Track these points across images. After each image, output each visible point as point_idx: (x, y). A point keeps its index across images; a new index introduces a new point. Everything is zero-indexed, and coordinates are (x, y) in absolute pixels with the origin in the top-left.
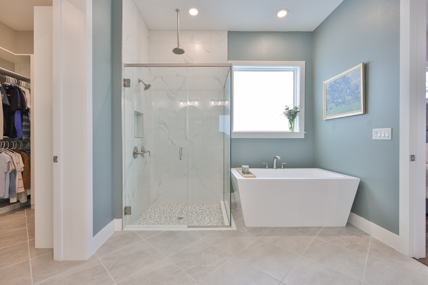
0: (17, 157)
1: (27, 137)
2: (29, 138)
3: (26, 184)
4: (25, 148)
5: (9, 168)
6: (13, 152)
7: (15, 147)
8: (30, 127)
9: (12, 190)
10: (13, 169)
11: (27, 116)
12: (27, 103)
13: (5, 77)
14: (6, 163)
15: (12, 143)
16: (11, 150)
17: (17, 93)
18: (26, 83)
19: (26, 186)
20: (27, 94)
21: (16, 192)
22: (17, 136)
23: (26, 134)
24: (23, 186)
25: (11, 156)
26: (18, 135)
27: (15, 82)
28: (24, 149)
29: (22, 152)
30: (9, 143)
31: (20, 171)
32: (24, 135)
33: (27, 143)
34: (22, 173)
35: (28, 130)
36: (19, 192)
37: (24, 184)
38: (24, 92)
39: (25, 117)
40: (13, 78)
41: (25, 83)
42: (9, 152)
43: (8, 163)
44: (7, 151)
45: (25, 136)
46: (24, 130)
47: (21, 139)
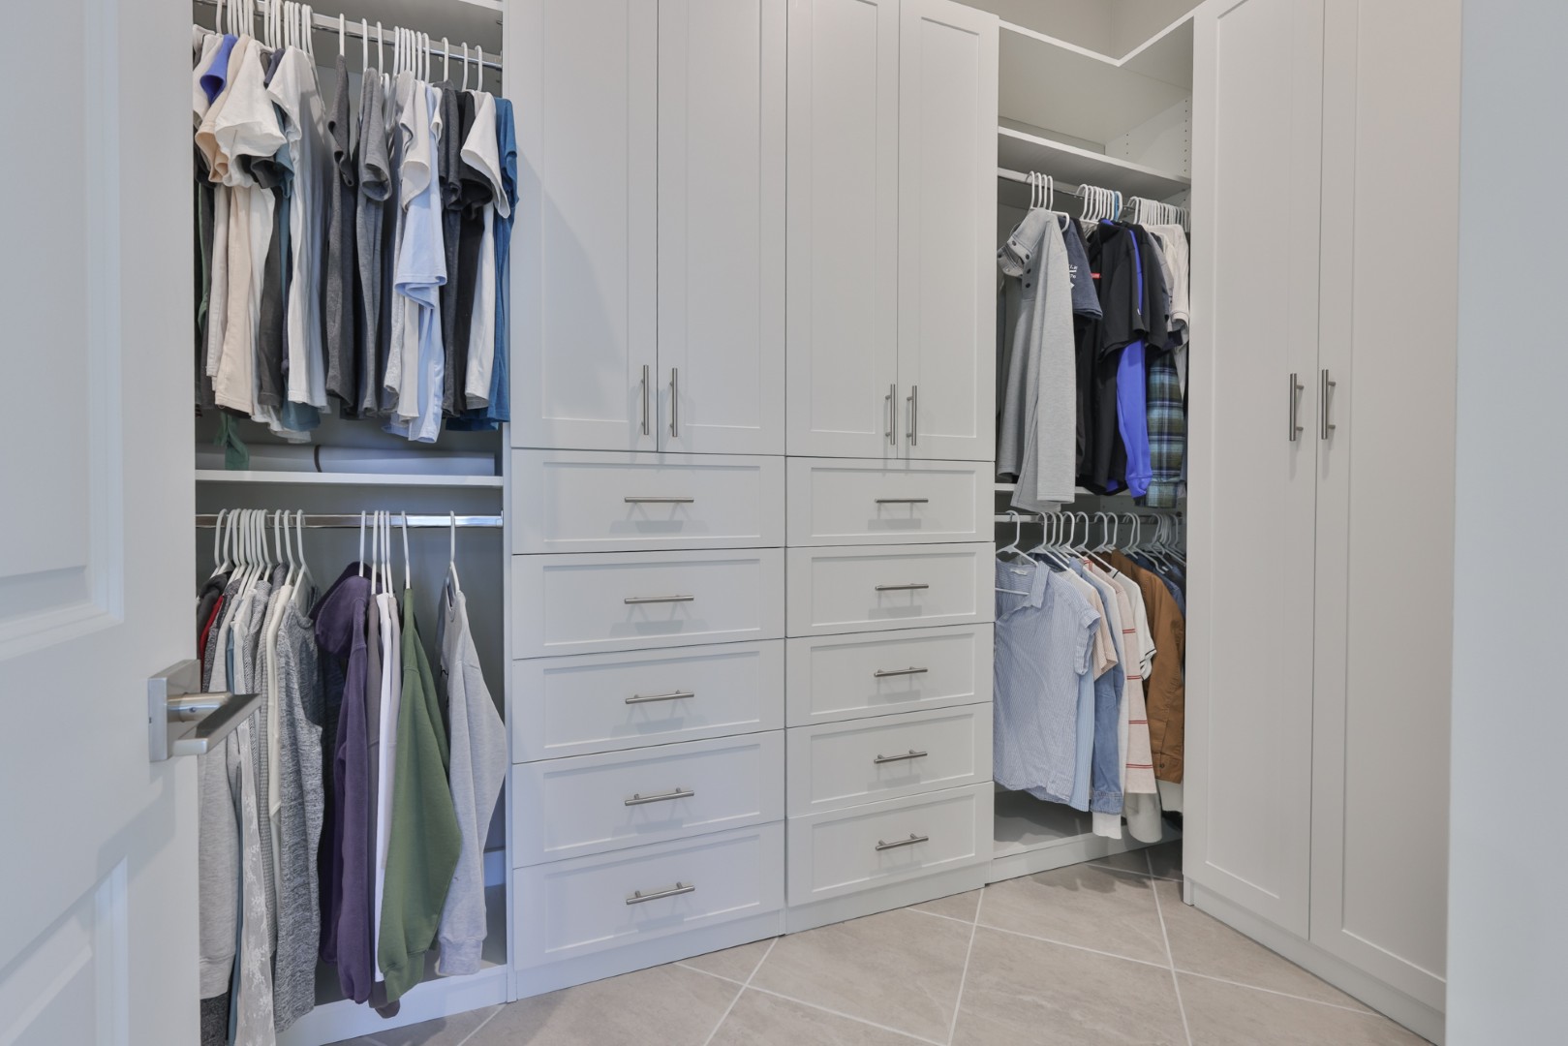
0: (1124, 595)
1: (1168, 491)
2: (1180, 495)
3: (1161, 753)
4: (1149, 547)
5: (1092, 654)
6: (1107, 570)
7: (1110, 541)
8: (1185, 434)
9: (1102, 769)
10: (1108, 661)
11: (1171, 374)
12: (1174, 299)
13: (1077, 193)
14: (1080, 625)
15: (1101, 519)
16: (1097, 553)
17: (1128, 253)
18: (1159, 204)
19: (1162, 766)
20: (1170, 246)
21: (1119, 788)
22: (1123, 486)
23: (1164, 472)
24: (1151, 763)
25: (1100, 592)
26: (1131, 476)
27: (1117, 207)
28: (1143, 551)
29: (1144, 573)
30: (1091, 519)
31: (1136, 678)
32: (1155, 480)
33: (1156, 522)
34: (1146, 684)
35: (1176, 448)
36: (1130, 791)
37: (1153, 752)
38: (1158, 239)
39: (1160, 379)
40: (1109, 192)
41: (1155, 203)
42: (1090, 569)
43: (1089, 627)
44: (1085, 563)
45: (1160, 484)
46: (1154, 448)
47: (1141, 500)
